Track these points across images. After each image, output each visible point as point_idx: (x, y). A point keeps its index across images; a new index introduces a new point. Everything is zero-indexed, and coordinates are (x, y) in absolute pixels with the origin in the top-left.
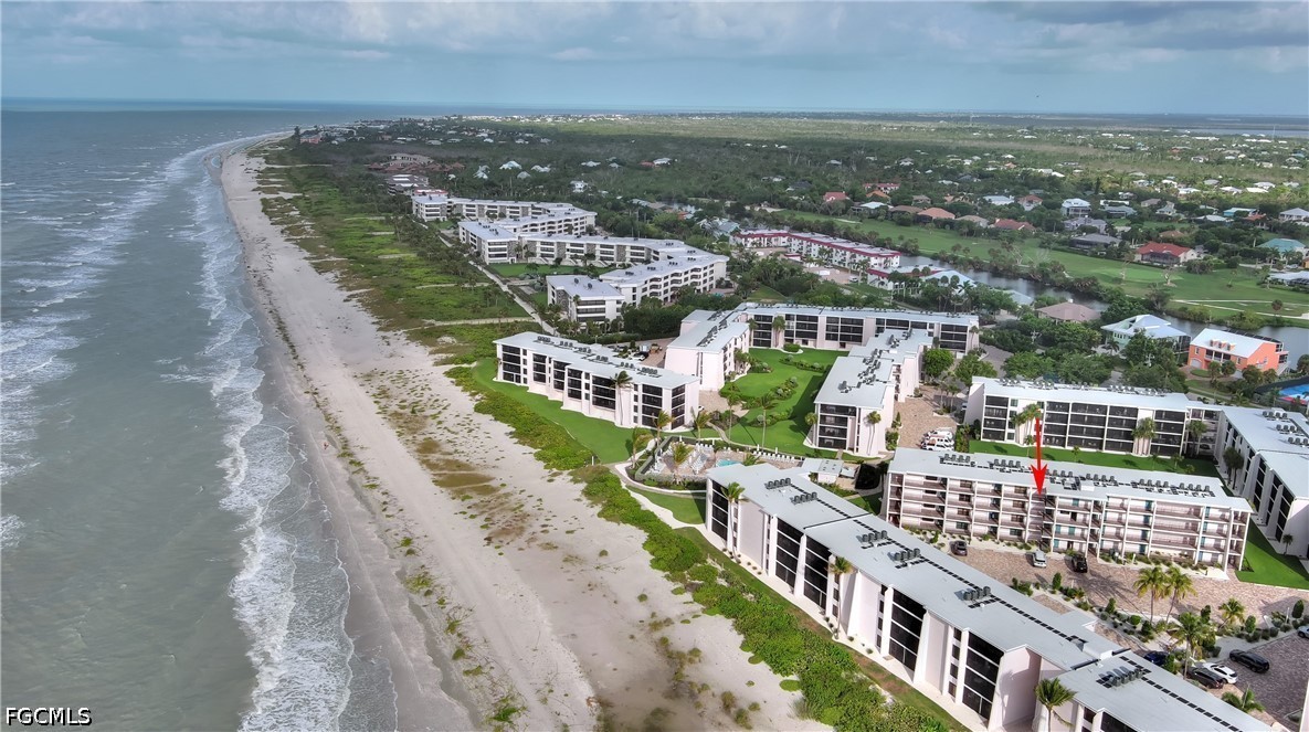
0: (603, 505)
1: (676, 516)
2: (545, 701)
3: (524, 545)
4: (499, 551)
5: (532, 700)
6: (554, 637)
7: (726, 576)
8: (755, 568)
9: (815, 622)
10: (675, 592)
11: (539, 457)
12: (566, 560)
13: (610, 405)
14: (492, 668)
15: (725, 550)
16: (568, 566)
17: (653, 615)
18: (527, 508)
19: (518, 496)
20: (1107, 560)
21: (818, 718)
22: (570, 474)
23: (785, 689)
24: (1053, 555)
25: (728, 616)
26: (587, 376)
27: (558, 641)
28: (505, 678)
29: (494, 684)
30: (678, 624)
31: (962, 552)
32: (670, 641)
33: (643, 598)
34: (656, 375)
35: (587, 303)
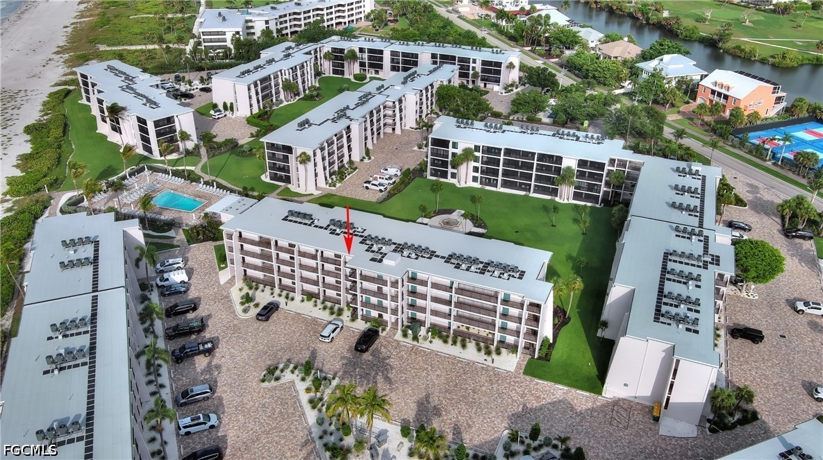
13: (120, 132)
20: (405, 336)
24: (358, 325)
34: (154, 106)
35: (210, 33)
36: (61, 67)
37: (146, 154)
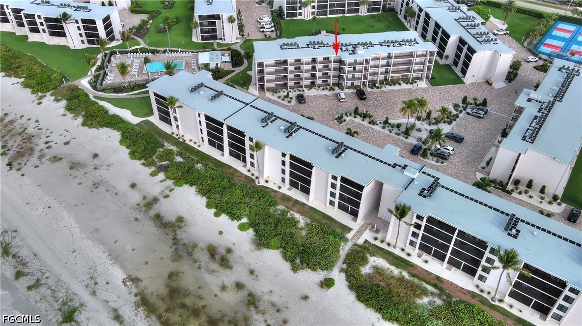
0: (83, 116)
1: (134, 114)
2: (94, 293)
3: (38, 163)
4: (21, 172)
5: (84, 295)
6: (83, 236)
7: (180, 154)
8: (195, 143)
9: (242, 174)
10: (153, 174)
11: (26, 85)
12: (71, 168)
13: (63, 35)
14: (47, 278)
15: (173, 133)
16: (74, 172)
17: (144, 198)
18: (30, 130)
19: (20, 121)
20: (372, 88)
21: (268, 247)
22: (52, 95)
23: (241, 230)
24: (347, 91)
25: (191, 185)
26: (39, 17)
27: (88, 238)
28: (60, 283)
29: (53, 291)
30: (162, 199)
31: (303, 101)
32: (162, 214)
33: (133, 186)
34: (87, 10)
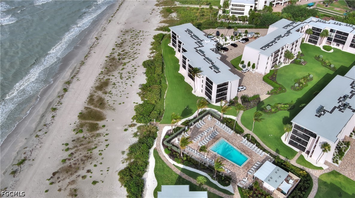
22: (139, 127)
26: (188, 61)
34: (217, 71)
35: (236, 5)
36: (159, 16)
37: (207, 98)
